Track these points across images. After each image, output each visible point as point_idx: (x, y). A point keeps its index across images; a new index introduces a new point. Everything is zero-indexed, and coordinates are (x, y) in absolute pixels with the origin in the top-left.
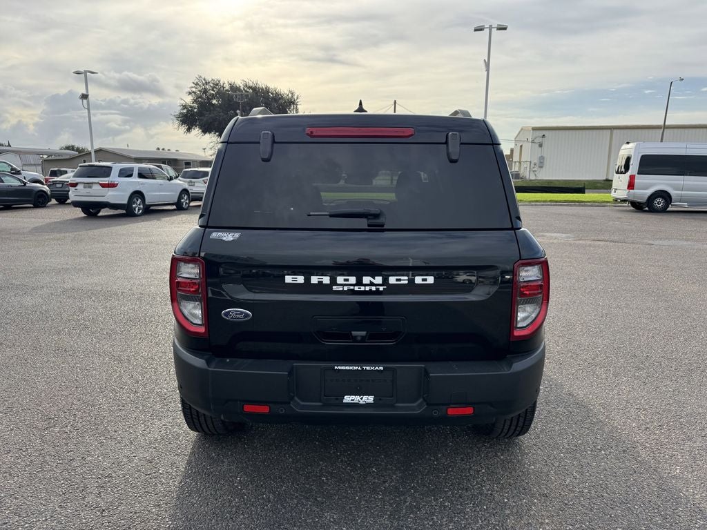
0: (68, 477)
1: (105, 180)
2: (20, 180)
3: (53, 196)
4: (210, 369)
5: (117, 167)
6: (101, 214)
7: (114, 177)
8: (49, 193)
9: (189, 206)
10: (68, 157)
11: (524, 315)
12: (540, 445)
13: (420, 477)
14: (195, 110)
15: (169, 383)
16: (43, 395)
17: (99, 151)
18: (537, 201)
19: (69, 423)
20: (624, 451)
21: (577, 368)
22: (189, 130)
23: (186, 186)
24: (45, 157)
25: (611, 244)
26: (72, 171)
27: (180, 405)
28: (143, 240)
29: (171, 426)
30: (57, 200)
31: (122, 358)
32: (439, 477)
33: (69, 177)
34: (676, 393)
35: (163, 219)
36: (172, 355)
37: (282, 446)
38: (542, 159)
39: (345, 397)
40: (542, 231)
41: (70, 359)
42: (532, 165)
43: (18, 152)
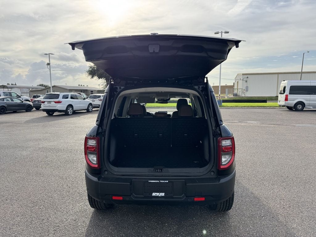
0: (42, 226)
1: (57, 100)
2: (20, 100)
3: (34, 107)
4: (100, 182)
5: (61, 94)
6: (54, 114)
7: (60, 99)
8: (32, 105)
9: (92, 110)
10: (40, 89)
11: (225, 159)
12: (237, 214)
13: (186, 227)
14: (95, 69)
15: (83, 188)
16: (31, 193)
17: (54, 87)
18: (244, 107)
19: (42, 204)
20: (273, 217)
21: (256, 181)
22: (92, 77)
23: (91, 102)
24: (31, 89)
25: (277, 126)
26: (43, 96)
27: (87, 197)
28: (72, 126)
29: (84, 206)
30: (36, 109)
31: (64, 177)
32: (193, 228)
33: (41, 98)
34: (298, 192)
35: (81, 116)
36: (84, 176)
37: (128, 215)
38: (247, 87)
39: (153, 193)
40: (246, 120)
41: (42, 178)
42: (243, 90)
43: (19, 87)
